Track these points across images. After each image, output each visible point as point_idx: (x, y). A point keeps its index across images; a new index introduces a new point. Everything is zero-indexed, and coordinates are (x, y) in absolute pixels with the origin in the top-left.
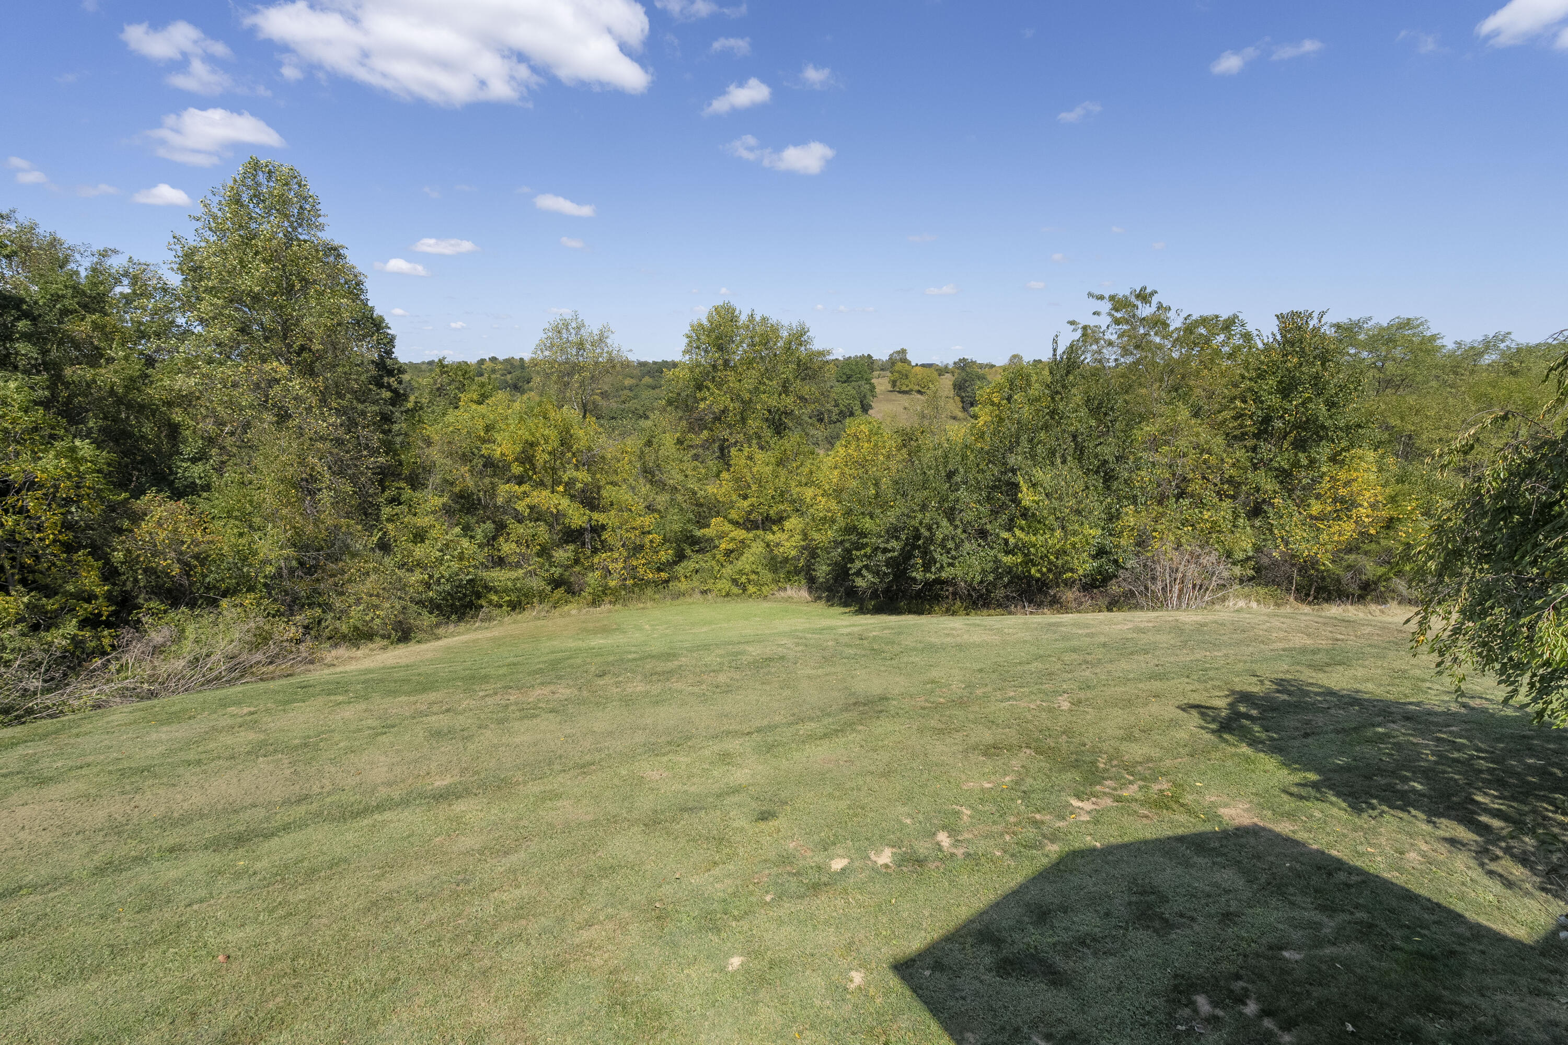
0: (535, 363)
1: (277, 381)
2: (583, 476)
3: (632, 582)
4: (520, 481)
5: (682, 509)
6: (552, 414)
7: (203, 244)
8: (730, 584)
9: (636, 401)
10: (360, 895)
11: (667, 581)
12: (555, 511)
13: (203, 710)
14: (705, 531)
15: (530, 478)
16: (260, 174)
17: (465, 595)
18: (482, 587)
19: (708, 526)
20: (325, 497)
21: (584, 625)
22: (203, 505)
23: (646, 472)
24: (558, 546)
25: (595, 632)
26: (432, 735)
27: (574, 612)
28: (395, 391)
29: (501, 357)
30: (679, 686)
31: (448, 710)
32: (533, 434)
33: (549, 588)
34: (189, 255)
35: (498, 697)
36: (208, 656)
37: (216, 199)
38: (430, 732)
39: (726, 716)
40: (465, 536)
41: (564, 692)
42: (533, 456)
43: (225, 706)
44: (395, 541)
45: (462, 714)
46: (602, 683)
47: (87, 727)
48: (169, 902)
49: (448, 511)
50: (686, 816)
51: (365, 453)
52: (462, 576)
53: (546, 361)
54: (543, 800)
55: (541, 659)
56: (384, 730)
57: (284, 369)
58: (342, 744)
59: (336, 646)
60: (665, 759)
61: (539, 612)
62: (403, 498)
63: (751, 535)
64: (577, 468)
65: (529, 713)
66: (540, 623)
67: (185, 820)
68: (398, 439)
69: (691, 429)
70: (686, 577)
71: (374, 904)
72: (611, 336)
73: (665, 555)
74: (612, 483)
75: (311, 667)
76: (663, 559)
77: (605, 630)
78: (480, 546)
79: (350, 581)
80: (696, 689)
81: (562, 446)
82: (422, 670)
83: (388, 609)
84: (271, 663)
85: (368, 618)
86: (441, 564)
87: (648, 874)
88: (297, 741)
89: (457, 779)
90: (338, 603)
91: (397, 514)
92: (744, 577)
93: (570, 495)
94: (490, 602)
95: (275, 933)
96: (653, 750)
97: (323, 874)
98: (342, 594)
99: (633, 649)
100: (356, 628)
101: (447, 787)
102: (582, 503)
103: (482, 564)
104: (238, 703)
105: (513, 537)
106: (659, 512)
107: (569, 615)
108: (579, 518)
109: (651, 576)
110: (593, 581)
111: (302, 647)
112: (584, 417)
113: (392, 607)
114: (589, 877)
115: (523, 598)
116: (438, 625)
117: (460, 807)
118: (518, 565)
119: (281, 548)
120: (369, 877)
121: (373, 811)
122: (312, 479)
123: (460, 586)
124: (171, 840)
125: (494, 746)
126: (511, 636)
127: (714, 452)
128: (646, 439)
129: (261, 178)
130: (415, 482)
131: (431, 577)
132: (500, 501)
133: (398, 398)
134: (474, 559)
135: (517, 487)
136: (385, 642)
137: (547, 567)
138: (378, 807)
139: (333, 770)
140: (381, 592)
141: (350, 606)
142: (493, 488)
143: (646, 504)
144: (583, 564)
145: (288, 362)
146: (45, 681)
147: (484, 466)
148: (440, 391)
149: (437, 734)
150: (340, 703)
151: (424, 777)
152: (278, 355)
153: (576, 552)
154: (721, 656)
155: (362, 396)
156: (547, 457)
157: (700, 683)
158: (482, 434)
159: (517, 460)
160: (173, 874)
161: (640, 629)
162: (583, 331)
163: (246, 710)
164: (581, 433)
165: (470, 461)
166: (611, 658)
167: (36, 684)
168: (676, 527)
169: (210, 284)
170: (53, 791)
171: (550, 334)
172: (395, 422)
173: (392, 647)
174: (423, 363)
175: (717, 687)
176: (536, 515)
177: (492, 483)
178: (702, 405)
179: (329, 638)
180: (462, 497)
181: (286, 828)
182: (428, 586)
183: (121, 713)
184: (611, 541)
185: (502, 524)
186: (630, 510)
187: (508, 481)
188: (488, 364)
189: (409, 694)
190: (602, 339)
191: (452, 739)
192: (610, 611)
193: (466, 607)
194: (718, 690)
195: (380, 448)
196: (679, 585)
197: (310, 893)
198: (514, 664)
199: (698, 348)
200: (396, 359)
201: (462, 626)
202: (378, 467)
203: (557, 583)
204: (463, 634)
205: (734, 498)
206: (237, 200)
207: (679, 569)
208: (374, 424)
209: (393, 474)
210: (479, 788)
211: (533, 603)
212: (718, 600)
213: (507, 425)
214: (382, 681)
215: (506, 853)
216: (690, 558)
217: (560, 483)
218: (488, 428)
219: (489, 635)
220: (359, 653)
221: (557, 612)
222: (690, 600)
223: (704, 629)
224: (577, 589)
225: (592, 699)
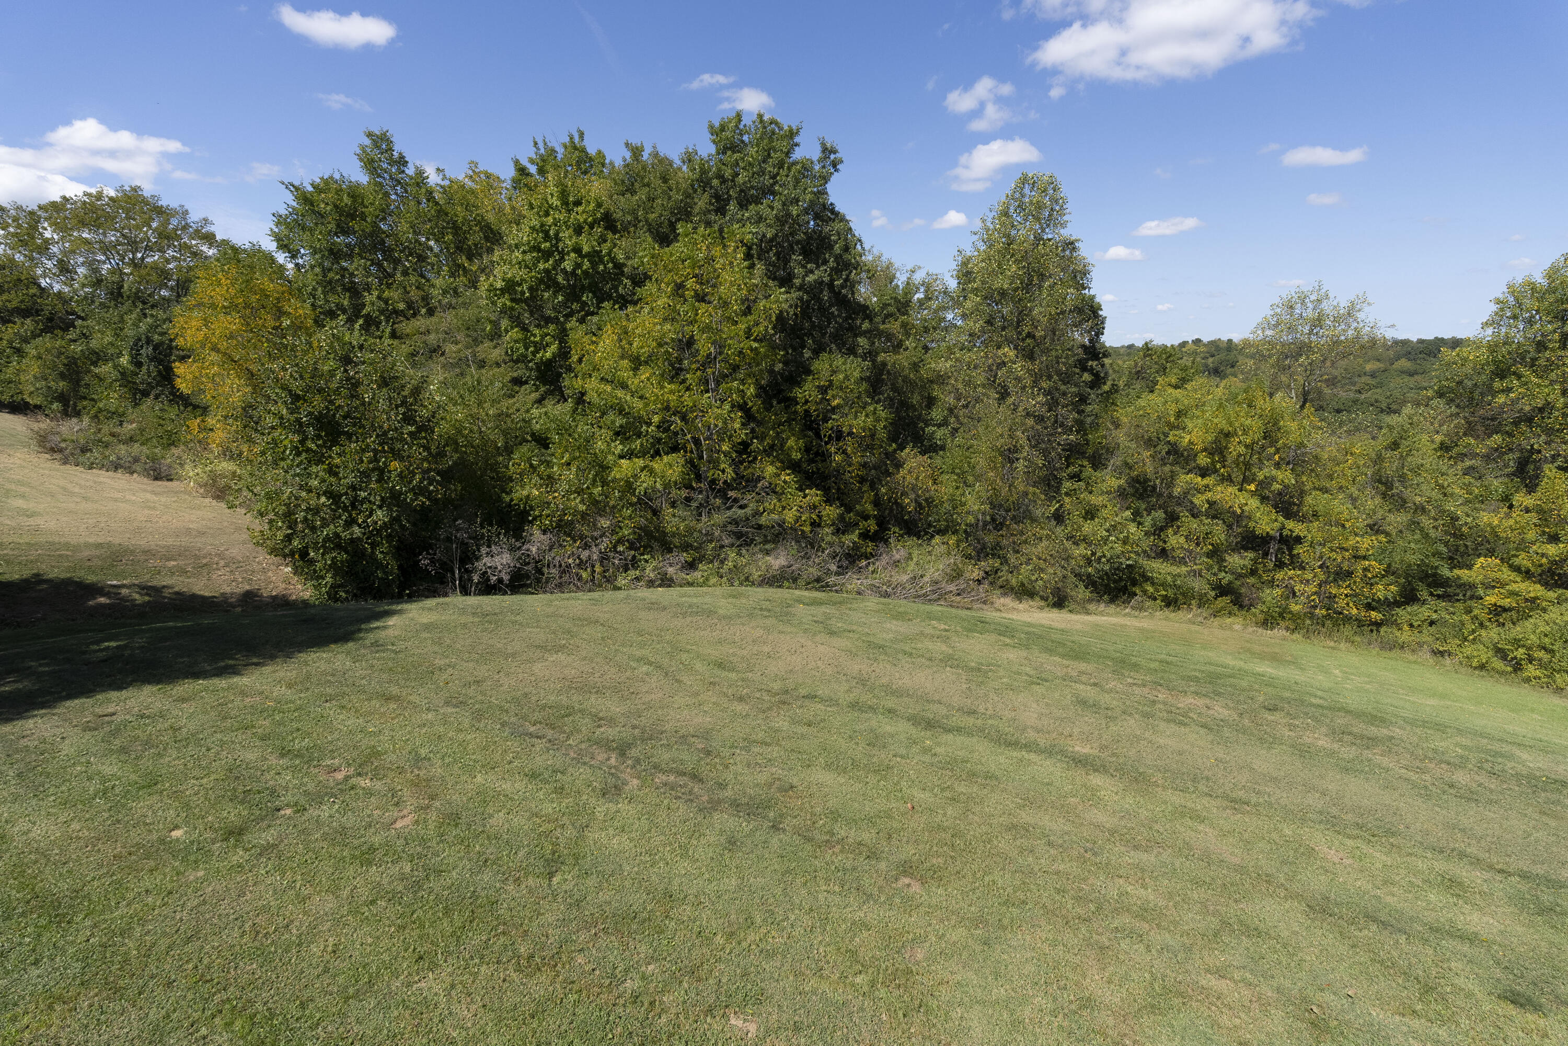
0: (1246, 343)
1: (1004, 364)
2: (1285, 476)
3: (1324, 612)
4: (1204, 472)
5: (1426, 536)
6: (1260, 403)
7: (976, 253)
8: (1490, 654)
9: (1378, 390)
10: (1004, 813)
11: (1378, 625)
12: (1239, 511)
13: (917, 616)
14: (1464, 574)
15: (1216, 471)
16: (1027, 186)
17: (1121, 579)
18: (1140, 575)
19: (1470, 567)
20: (1021, 465)
21: (1249, 645)
22: (938, 461)
23: (1380, 481)
24: (1233, 550)
25: (1262, 657)
26: (1079, 702)
27: (1237, 627)
28: (1096, 374)
29: (1206, 339)
30: (1385, 761)
31: (1095, 685)
32: (1231, 424)
33: (1213, 593)
34: (965, 264)
35: (1146, 690)
36: (922, 576)
37: (991, 215)
38: (1077, 698)
39: (1463, 831)
40: (1134, 521)
41: (1220, 710)
42: (1226, 448)
43: (930, 619)
44: (1069, 514)
45: (1108, 693)
46: (1270, 718)
47: (855, 606)
48: (884, 747)
49: (1122, 493)
50: (1374, 927)
51: (1060, 430)
52: (1123, 560)
53: (1265, 341)
54: (1183, 815)
55: (1198, 667)
56: (1039, 681)
57: (1012, 354)
58: (1005, 680)
59: (1005, 595)
60: (1350, 842)
61: (1195, 616)
62: (1083, 475)
63: (1552, 595)
64: (1277, 465)
65: (1179, 718)
66: (1194, 628)
67: (898, 693)
68: (1089, 420)
69: (1470, 430)
70: (1411, 626)
71: (1014, 826)
72: (1366, 309)
73: (1384, 590)
74: (1321, 490)
75: (985, 607)
76: (1380, 595)
77: (1275, 659)
78: (1147, 534)
79: (1025, 542)
80: (1414, 777)
81: (1265, 438)
82: (1076, 638)
83: (1051, 575)
84: (959, 594)
85: (1033, 578)
86: (1105, 544)
87: (1306, 966)
88: (973, 664)
89: (1095, 752)
90: (1012, 559)
91: (1075, 490)
92: (1521, 650)
93: (1260, 495)
94: (1145, 592)
95: (943, 808)
96: (1332, 823)
97: (979, 780)
98: (1018, 552)
99: (1319, 693)
100: (1023, 585)
101: (1087, 756)
102: (1275, 507)
103: (1145, 552)
104: (938, 619)
105: (1183, 531)
106: (1387, 534)
107: (1230, 628)
108: (1268, 524)
109: (1354, 611)
110: (1269, 598)
111: (981, 588)
112: (1302, 407)
113: (1055, 574)
114: (1225, 923)
115: (1180, 597)
116: (1090, 601)
117: (1096, 780)
118: (1182, 562)
119: (982, 504)
120: (1013, 802)
121: (1021, 747)
122: (1015, 450)
123: (1118, 569)
124: (890, 703)
125: (1135, 736)
126: (1161, 632)
127: (1506, 466)
128: (1391, 440)
129: (1027, 190)
130: (1097, 462)
131: (1093, 554)
132: (1177, 491)
133: (1098, 381)
134: (1137, 545)
135: (1199, 479)
136: (1043, 603)
137: (1215, 570)
138: (1025, 745)
139: (996, 698)
140: (1048, 558)
141: (1021, 564)
142: (1172, 477)
143: (1369, 521)
144: (1260, 577)
145: (1016, 348)
146: (839, 567)
147: (1168, 453)
148: (1138, 374)
149: (1083, 703)
150: (1007, 645)
151: (1066, 737)
152: (1009, 341)
153: (1255, 561)
154: (1465, 747)
155: (1066, 379)
156: (1242, 450)
157: (1423, 771)
158: (1172, 419)
159: (1205, 450)
160: (888, 728)
161: (1326, 672)
162: (1325, 305)
163: (943, 627)
164: (1293, 426)
165: (1155, 447)
166: (1287, 694)
167: (834, 568)
168: (1413, 559)
169: (975, 286)
170: (837, 642)
171: (1279, 310)
172: (1090, 404)
173: (1047, 609)
174: (1123, 347)
175: (1451, 786)
176: (1215, 511)
177: (1172, 472)
178: (1501, 399)
179: (1001, 587)
180: (1138, 482)
181: (959, 730)
182: (1089, 562)
183: (872, 602)
184: (1304, 557)
185: (1172, 515)
186: (1343, 526)
187: (1190, 471)
188: (1191, 347)
189: (1063, 656)
190: (1351, 312)
191: (1096, 713)
192: (1284, 639)
193: (1120, 590)
194: (1451, 791)
195: (1073, 426)
196: (1398, 634)
197: (970, 791)
198: (1167, 663)
199: (1515, 317)
200: (1103, 343)
201: (1112, 608)
202: (1068, 444)
203: (1223, 590)
204: (1111, 615)
205: (1531, 535)
206: (1006, 214)
207: (1403, 614)
208: (1073, 403)
209: (1078, 452)
210: (1116, 770)
211: (1190, 604)
212: (1463, 670)
213: (1203, 411)
214: (1040, 637)
215: (1136, 848)
216: (1424, 602)
217: (1253, 480)
218: (1179, 414)
219: (1137, 624)
220: (1021, 606)
221: (1217, 622)
222: (1412, 658)
223: (1432, 702)
224: (1246, 602)
225: (1256, 732)
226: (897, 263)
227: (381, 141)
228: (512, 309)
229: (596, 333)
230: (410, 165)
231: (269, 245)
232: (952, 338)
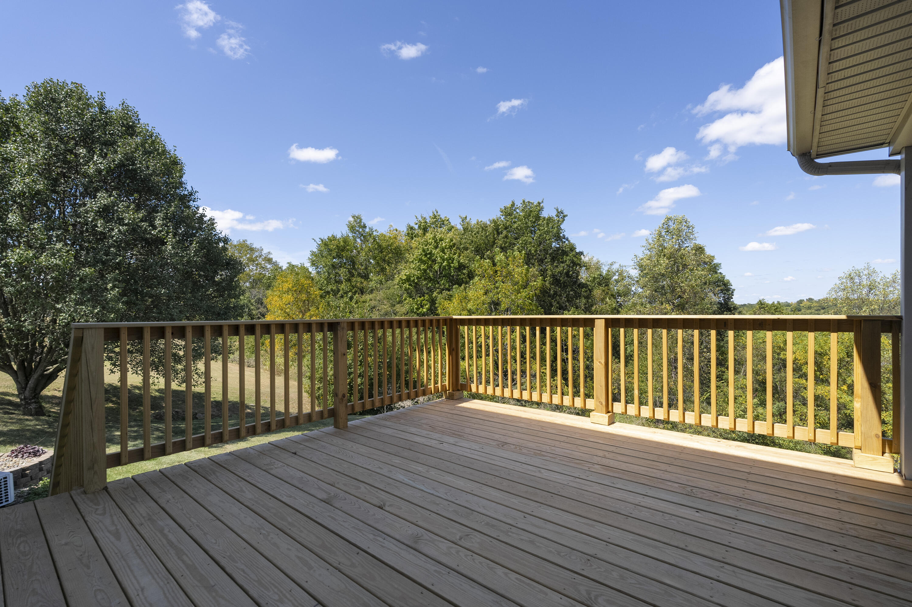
7: (645, 256)
16: (670, 221)
32: (822, 348)
34: (639, 261)
42: (821, 362)
62: (724, 377)
91: (719, 386)
129: (671, 224)
152: (668, 301)
158: (782, 345)
200: (733, 301)
217: (844, 384)
226: (602, 261)
227: (358, 219)
228: (409, 289)
229: (450, 298)
230: (367, 227)
231: (308, 265)
232: (635, 299)
